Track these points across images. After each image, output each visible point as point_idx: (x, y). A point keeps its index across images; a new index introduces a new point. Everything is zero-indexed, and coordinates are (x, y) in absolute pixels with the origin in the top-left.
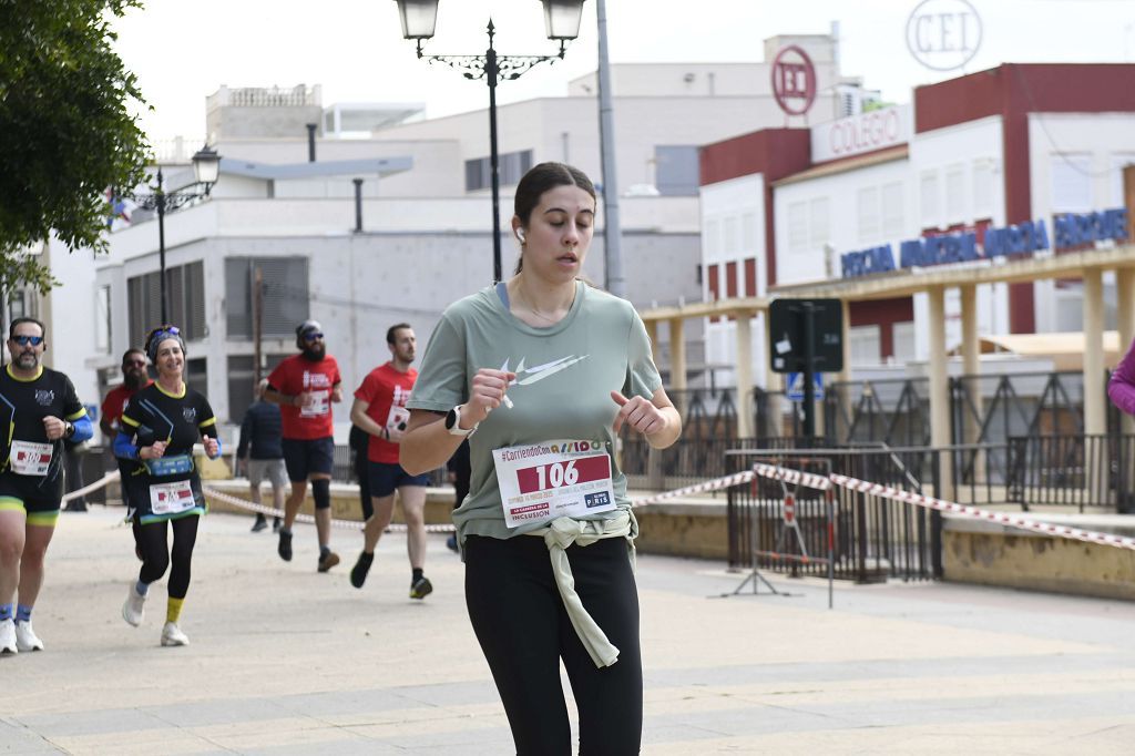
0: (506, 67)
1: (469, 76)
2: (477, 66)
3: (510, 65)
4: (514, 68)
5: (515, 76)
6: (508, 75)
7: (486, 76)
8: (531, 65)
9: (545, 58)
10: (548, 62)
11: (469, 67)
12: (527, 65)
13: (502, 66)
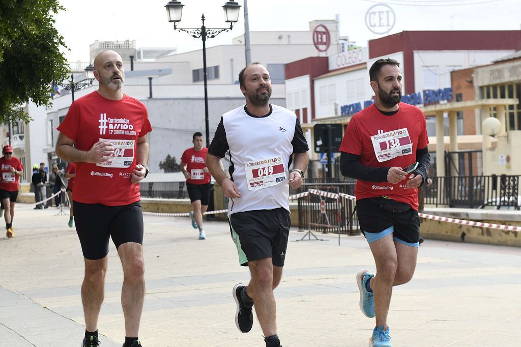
0: (209, 33)
1: (195, 37)
2: (198, 33)
3: (211, 32)
4: (212, 33)
5: (213, 37)
6: (210, 36)
7: (201, 37)
8: (219, 32)
9: (225, 29)
10: (226, 31)
11: (195, 33)
12: (218, 32)
13: (208, 33)
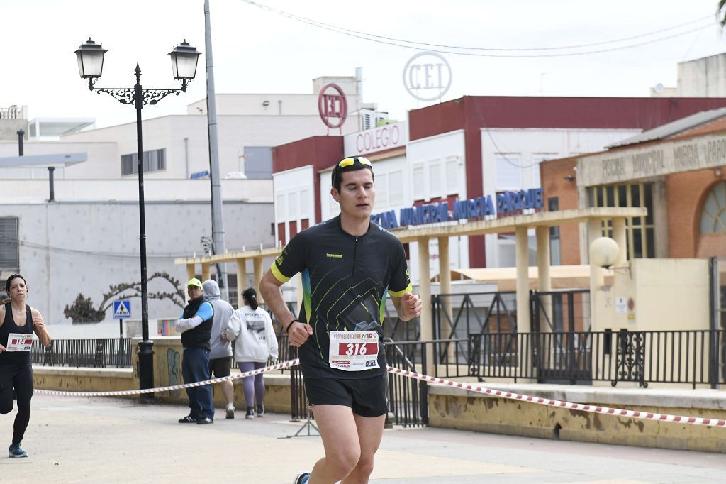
0: (148, 96)
1: (123, 102)
2: (128, 95)
3: (151, 95)
4: (153, 97)
5: (154, 102)
6: (149, 102)
7: (134, 103)
8: (164, 95)
9: (173, 91)
10: (175, 93)
11: (124, 96)
12: (162, 95)
13: (145, 96)
